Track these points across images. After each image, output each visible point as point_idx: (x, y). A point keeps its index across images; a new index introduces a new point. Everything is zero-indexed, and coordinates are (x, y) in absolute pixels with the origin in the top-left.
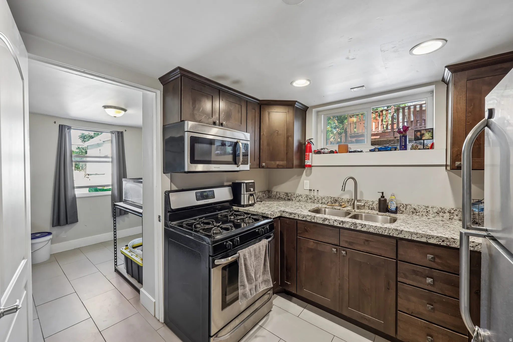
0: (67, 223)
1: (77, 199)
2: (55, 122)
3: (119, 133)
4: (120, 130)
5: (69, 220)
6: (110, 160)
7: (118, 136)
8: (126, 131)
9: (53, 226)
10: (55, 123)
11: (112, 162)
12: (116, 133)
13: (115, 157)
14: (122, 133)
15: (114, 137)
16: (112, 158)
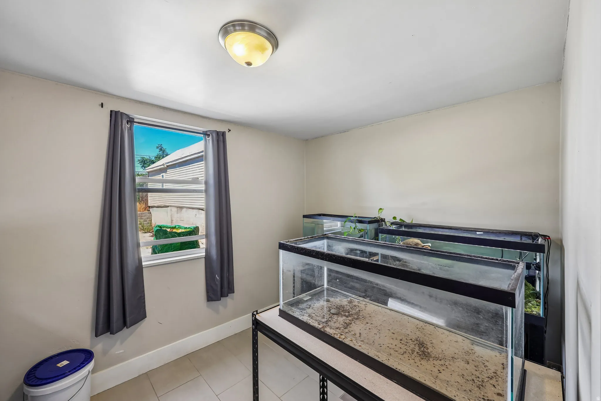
0: (125, 324)
1: (144, 269)
2: (102, 104)
3: (219, 134)
4: (221, 128)
5: (128, 319)
6: (202, 187)
7: (218, 141)
8: (230, 130)
9: (98, 333)
10: (102, 107)
11: (206, 191)
12: (214, 135)
13: (212, 181)
14: (224, 134)
15: (209, 142)
16: (206, 183)
